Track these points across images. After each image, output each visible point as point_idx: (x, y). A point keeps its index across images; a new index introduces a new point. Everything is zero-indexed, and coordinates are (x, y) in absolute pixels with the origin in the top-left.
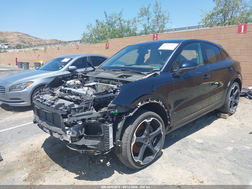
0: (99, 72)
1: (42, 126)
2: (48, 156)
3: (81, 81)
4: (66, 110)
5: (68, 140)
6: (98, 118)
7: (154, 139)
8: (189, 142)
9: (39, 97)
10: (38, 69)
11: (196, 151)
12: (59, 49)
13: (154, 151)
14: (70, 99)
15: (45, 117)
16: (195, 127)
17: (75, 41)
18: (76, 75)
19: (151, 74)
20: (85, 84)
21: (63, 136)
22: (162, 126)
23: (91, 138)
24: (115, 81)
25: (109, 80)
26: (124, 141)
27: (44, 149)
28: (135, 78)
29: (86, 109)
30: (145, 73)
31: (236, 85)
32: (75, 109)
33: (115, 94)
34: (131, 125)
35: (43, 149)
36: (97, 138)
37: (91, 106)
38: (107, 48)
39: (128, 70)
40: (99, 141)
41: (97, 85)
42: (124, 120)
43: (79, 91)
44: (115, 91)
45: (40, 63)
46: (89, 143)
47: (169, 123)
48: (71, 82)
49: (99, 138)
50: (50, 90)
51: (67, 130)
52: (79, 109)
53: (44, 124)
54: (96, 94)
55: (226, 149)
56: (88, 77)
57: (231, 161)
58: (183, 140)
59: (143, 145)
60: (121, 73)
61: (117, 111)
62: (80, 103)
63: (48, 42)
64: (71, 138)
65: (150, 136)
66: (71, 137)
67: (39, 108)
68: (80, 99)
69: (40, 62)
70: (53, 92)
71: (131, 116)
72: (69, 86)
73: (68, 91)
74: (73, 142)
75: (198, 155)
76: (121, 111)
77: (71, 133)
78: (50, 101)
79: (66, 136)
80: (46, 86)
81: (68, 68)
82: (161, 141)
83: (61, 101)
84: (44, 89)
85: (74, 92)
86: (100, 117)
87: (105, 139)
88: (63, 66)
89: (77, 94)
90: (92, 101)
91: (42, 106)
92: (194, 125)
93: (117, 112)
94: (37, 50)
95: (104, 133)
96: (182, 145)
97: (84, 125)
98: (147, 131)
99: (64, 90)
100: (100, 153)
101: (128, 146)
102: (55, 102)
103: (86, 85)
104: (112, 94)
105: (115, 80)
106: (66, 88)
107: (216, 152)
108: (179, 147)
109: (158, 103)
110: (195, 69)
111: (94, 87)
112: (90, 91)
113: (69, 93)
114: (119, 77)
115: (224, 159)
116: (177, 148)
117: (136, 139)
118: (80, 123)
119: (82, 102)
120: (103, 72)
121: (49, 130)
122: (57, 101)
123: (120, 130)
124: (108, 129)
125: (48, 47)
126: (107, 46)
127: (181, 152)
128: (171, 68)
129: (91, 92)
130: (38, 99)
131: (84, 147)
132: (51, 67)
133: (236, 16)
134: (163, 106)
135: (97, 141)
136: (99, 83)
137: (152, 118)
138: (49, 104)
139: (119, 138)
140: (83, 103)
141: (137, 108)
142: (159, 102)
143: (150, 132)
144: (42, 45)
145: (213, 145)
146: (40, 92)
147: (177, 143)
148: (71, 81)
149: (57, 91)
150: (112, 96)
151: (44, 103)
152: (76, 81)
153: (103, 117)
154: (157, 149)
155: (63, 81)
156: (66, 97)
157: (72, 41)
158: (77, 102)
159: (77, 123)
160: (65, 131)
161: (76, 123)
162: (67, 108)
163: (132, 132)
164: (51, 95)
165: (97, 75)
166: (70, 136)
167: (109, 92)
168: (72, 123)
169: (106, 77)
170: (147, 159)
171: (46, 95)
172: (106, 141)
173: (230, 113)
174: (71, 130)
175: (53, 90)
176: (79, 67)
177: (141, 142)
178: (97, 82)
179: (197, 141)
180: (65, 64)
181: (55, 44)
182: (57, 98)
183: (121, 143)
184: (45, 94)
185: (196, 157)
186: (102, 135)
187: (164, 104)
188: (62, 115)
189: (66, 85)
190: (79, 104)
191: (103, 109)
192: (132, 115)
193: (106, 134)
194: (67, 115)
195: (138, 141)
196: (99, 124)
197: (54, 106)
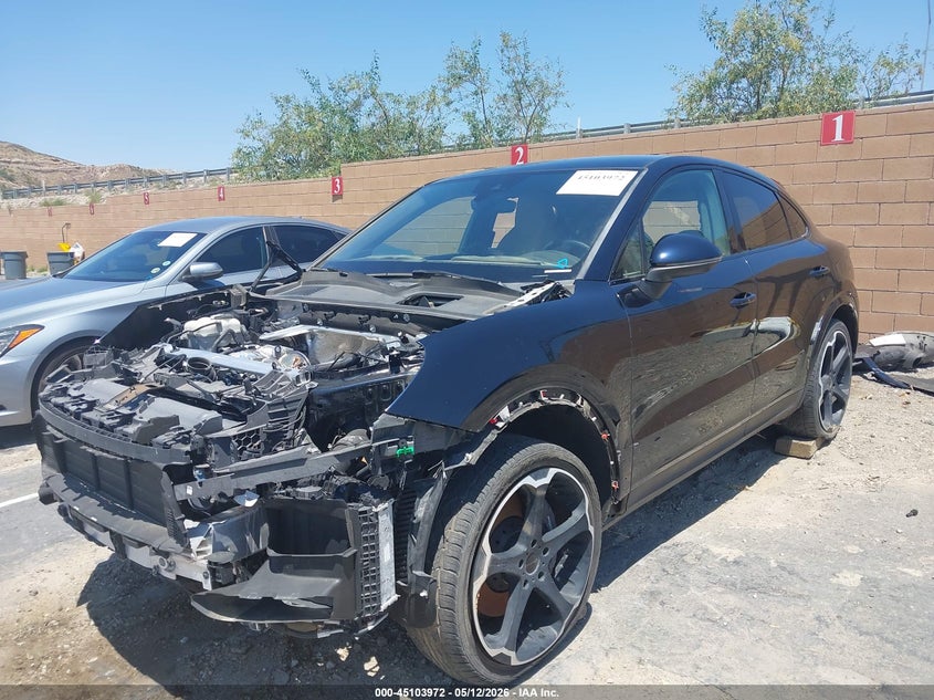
0: (316, 282)
1: (79, 517)
2: (105, 641)
3: (244, 321)
4: (188, 448)
5: (199, 577)
6: (327, 478)
7: (559, 555)
8: (687, 558)
9: (64, 392)
10: (61, 276)
11: (723, 593)
12: (147, 202)
13: (560, 606)
14: (202, 397)
15: (91, 476)
16: (700, 496)
17: (210, 173)
18: (221, 297)
19: (539, 291)
20: (262, 333)
21: (175, 558)
22: (591, 499)
23: (300, 568)
24: (392, 320)
25: (364, 317)
26: (441, 571)
27: (88, 608)
28: (474, 306)
29: (274, 440)
30: (515, 286)
31: (838, 330)
32: (225, 442)
33: (398, 372)
34: (468, 505)
35: (83, 611)
36: (326, 567)
37: (297, 425)
38: (337, 196)
39: (443, 275)
40: (337, 581)
41: (313, 336)
42: (440, 483)
43: (240, 360)
44: (396, 363)
45: (72, 254)
46: (294, 589)
47: (614, 485)
48: (201, 325)
49: (337, 565)
50: (116, 357)
51: (194, 532)
52: (244, 439)
53: (88, 506)
54: (313, 376)
55: (834, 580)
56: (271, 304)
57: (867, 634)
58: (662, 551)
59: (518, 586)
60: (417, 288)
61: (411, 446)
62: (249, 413)
63: (102, 177)
64: (210, 569)
65: (544, 544)
66: (210, 563)
67: (65, 439)
68: (247, 398)
69: (71, 251)
70: (125, 366)
71: (469, 465)
72: (196, 341)
73: (193, 361)
74: (221, 585)
75: (733, 611)
76: (429, 447)
77: (210, 547)
78: (114, 408)
79: (190, 558)
80: (97, 341)
81: (188, 271)
82: (588, 563)
83: (163, 407)
84: (87, 357)
85: (216, 366)
86: (336, 473)
87: (360, 572)
88: (166, 264)
89: (232, 377)
90: (299, 405)
91: (78, 430)
92: (695, 486)
93: (412, 449)
94: (59, 203)
95: (357, 545)
96: (664, 570)
97: (267, 509)
98: (532, 523)
99: (175, 361)
100: (339, 627)
101: (460, 592)
102: (137, 411)
103: (264, 337)
104: (386, 374)
105: (391, 315)
106: (182, 351)
107: (800, 596)
108: (652, 578)
109: (574, 405)
110: (707, 268)
111: (298, 343)
112: (285, 361)
113: (196, 372)
114: (406, 303)
115: (837, 622)
116: (646, 586)
117: (493, 561)
118: (249, 499)
119: (254, 410)
120: (334, 282)
121: (112, 533)
122: (145, 407)
123: (426, 526)
124: (375, 526)
125: (105, 194)
126: (334, 187)
127: (662, 603)
128: (617, 266)
129: (291, 365)
130: (60, 400)
131: (269, 606)
132: (115, 268)
133: (798, 87)
134: (594, 419)
135: (326, 580)
136: (323, 328)
137: (551, 469)
138: (107, 422)
139: (422, 562)
140: (263, 412)
141: (495, 432)
142: (579, 402)
143: (545, 530)
144: (80, 186)
145: (784, 569)
146: (73, 366)
147: (641, 563)
148: (204, 321)
149: (145, 365)
150: (388, 382)
151: (87, 415)
152: (224, 323)
153: (350, 471)
154: (570, 593)
155: (170, 323)
156: (185, 388)
157: (199, 174)
158: (233, 410)
159: (237, 499)
160: (182, 537)
161: (231, 504)
162: (189, 439)
163: (473, 531)
164: (117, 379)
165: (313, 296)
166: (205, 562)
167: (372, 363)
168: (212, 501)
169: (349, 302)
170: (533, 637)
171: (95, 382)
172: (367, 579)
173: (823, 437)
174: (208, 535)
175: (127, 360)
176: (230, 266)
177: (512, 571)
178: (315, 323)
179: (720, 555)
180: (176, 253)
181: (132, 182)
182: (144, 396)
183: (430, 584)
184: (92, 376)
185: (727, 619)
186: (348, 554)
187: (595, 411)
188: (169, 469)
189: (182, 338)
190: (241, 418)
191: (350, 438)
192: (473, 463)
193: (366, 549)
194: (189, 468)
195: (499, 568)
196: (335, 505)
197: (131, 429)
